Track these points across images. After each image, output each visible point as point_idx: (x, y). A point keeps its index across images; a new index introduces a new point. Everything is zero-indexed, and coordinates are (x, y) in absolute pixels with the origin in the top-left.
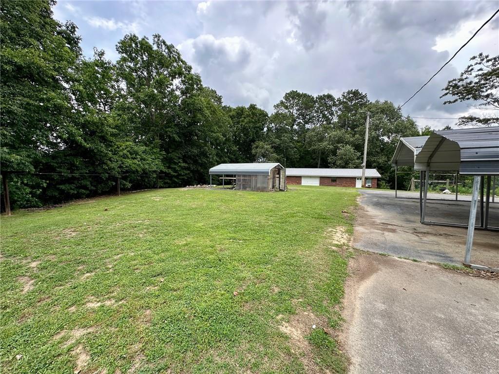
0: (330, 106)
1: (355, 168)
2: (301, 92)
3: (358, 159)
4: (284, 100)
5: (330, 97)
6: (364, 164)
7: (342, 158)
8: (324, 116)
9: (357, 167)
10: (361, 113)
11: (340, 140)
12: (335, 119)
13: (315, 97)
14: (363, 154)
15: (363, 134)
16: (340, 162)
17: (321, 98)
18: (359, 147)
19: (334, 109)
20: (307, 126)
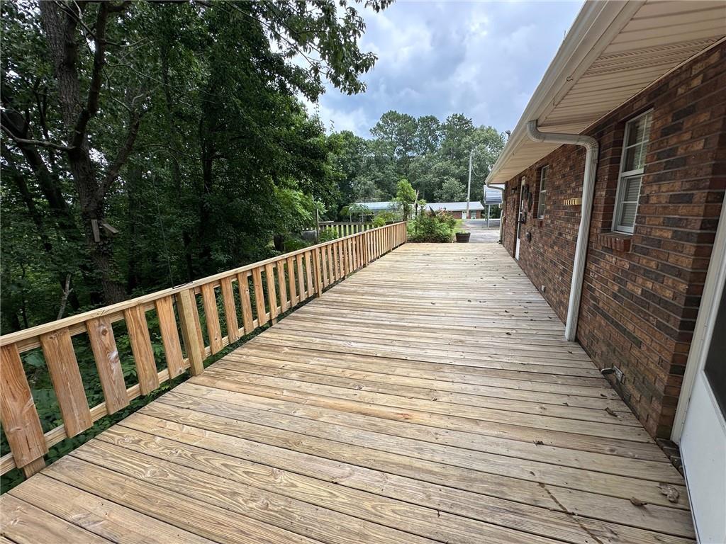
0: (434, 130)
1: (460, 201)
2: (401, 113)
3: (463, 191)
4: (381, 123)
5: (433, 119)
6: (468, 198)
7: (447, 192)
8: (427, 142)
9: (462, 200)
10: (465, 143)
11: (446, 173)
12: (439, 146)
13: (417, 119)
14: (467, 187)
15: (467, 166)
16: (445, 196)
17: (422, 120)
18: (463, 179)
19: (438, 133)
20: (409, 154)
